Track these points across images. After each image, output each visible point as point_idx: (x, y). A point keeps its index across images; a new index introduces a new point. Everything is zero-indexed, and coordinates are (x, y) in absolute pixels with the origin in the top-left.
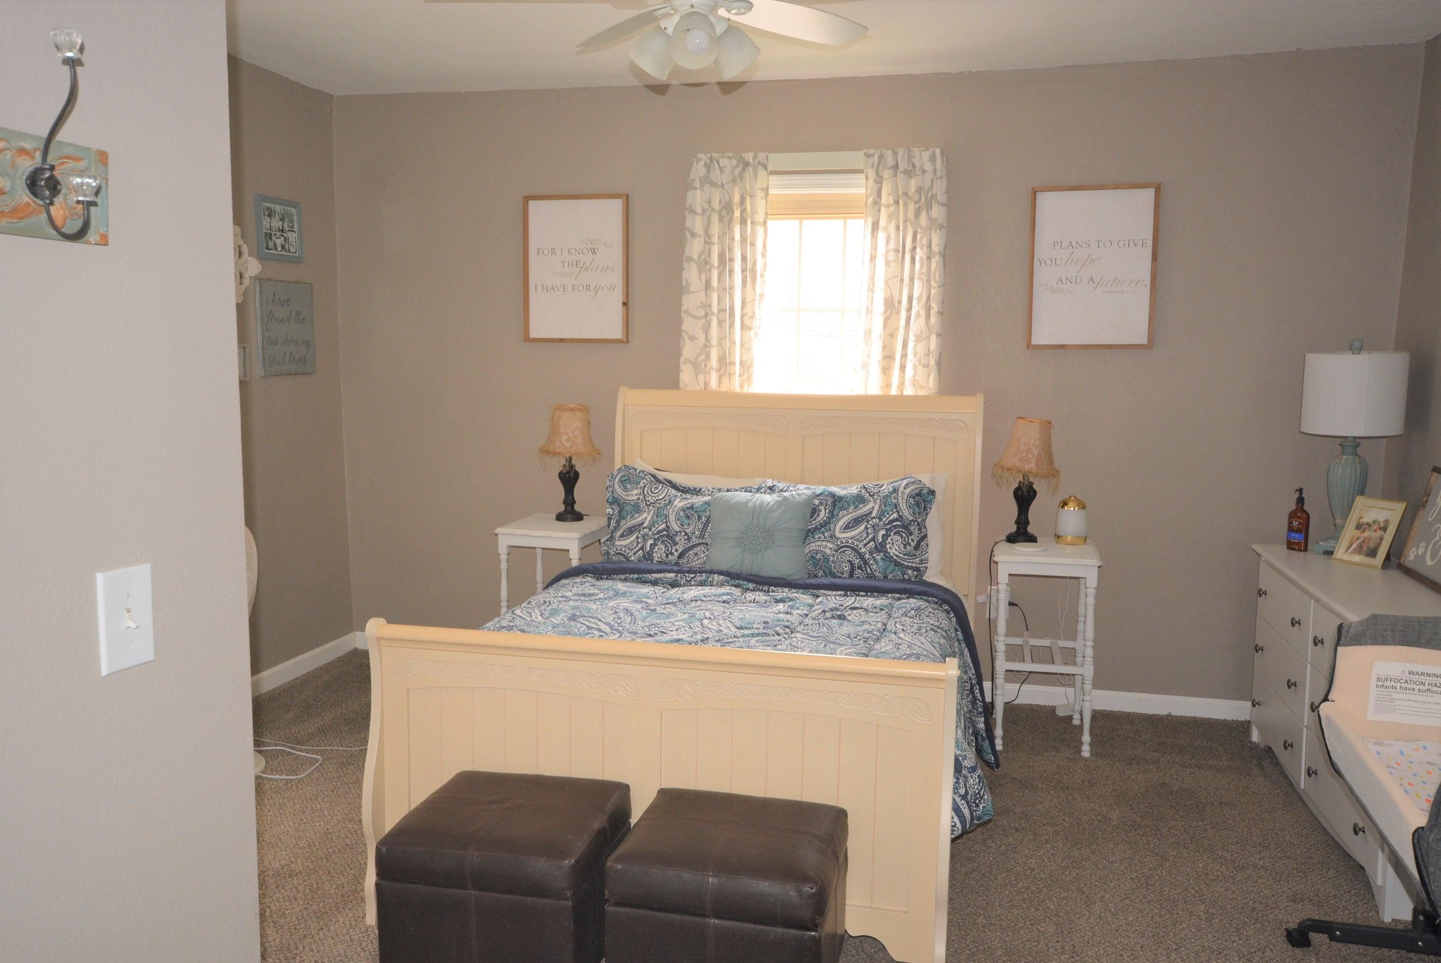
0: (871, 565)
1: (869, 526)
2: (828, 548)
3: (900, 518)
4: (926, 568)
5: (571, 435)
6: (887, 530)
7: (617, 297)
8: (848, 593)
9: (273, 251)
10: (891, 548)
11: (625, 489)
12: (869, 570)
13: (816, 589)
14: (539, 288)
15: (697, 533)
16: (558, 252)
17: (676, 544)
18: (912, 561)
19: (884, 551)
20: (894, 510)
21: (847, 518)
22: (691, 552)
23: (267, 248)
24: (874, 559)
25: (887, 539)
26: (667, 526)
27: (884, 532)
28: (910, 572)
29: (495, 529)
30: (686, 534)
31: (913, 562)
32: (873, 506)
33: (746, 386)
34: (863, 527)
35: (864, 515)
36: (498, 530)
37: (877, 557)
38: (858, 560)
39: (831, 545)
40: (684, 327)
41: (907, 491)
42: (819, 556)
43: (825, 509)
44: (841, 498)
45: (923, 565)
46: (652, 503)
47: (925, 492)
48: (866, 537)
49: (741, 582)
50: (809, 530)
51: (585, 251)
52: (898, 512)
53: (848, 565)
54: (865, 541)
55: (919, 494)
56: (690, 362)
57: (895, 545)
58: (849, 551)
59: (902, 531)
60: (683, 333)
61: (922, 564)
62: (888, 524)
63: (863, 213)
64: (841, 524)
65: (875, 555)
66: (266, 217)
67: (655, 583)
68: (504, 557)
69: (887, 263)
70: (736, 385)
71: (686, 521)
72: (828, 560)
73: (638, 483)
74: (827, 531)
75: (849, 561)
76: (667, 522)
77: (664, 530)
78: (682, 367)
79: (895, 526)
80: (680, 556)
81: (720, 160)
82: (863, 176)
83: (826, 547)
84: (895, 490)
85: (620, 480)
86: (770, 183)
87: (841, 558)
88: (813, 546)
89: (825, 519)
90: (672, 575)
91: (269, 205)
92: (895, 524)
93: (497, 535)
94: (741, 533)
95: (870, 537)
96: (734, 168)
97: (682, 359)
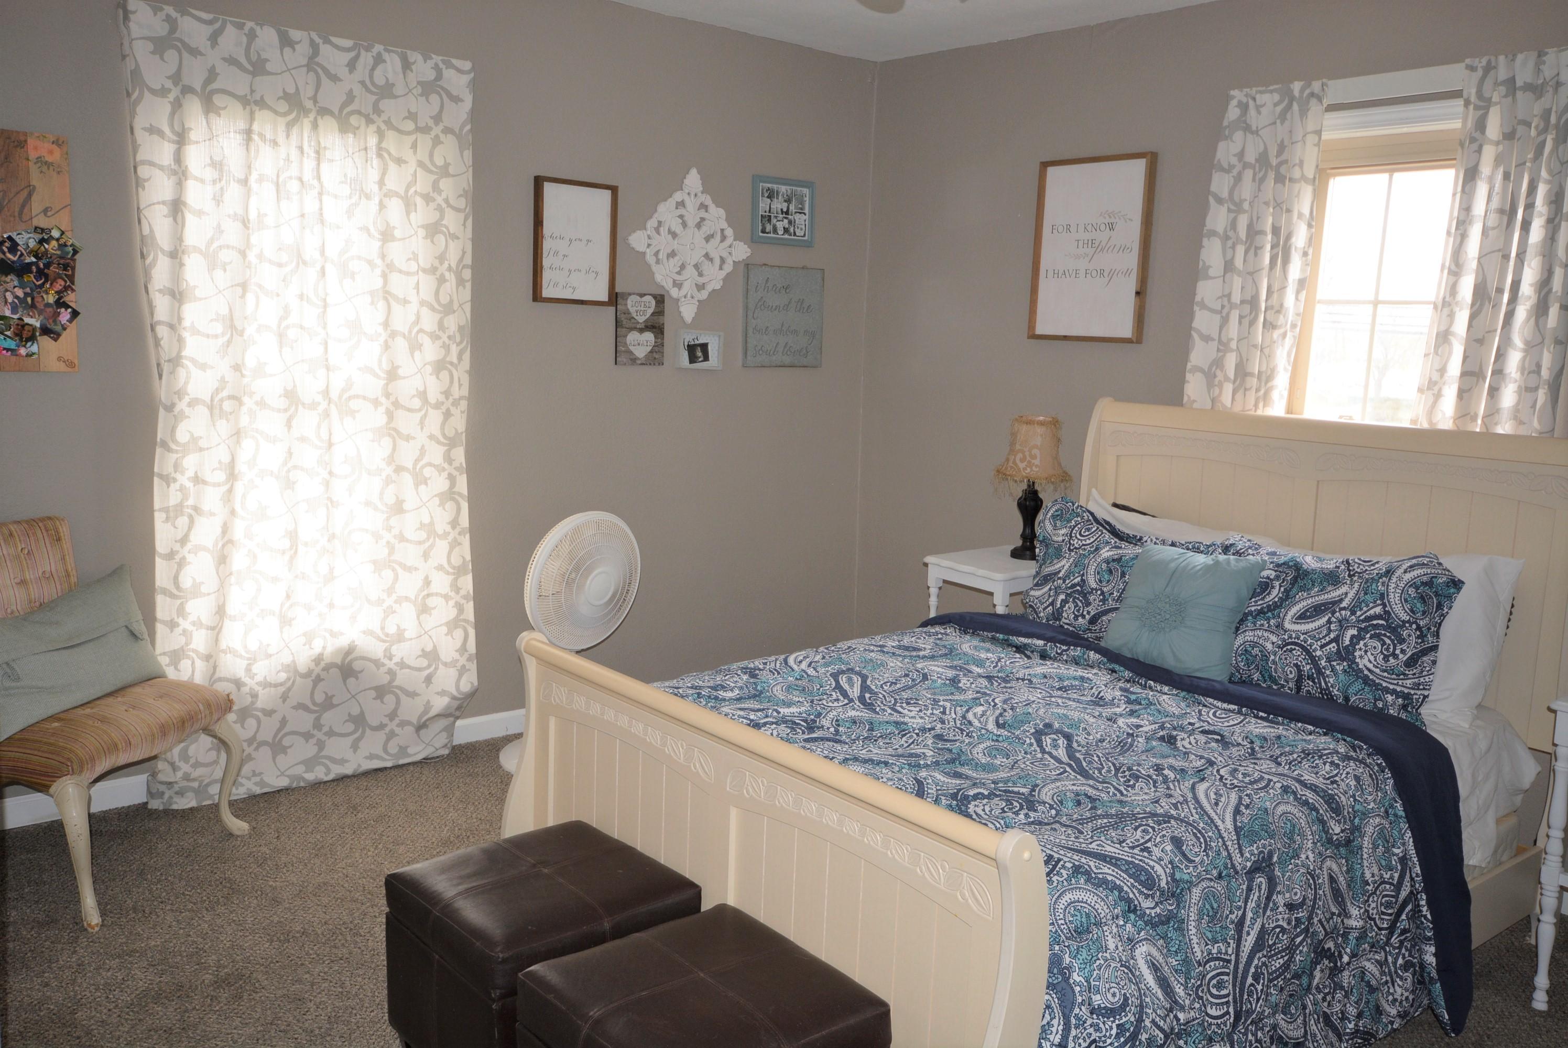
0: (1327, 676)
1: (1333, 619)
2: (1270, 641)
3: (1386, 615)
4: (1425, 697)
5: (1027, 454)
6: (1360, 629)
7: (1131, 285)
8: (1244, 709)
9: (772, 235)
10: (1361, 657)
11: (1055, 528)
12: (1323, 684)
13: (1203, 696)
14: (1050, 274)
15: (1115, 594)
16: (1073, 229)
17: (1088, 604)
18: (1396, 682)
19: (1350, 660)
20: (1379, 602)
21: (1305, 603)
22: (1104, 618)
23: (763, 231)
24: (1333, 669)
25: (1358, 643)
26: (1083, 580)
27: (1355, 632)
28: (1390, 698)
29: (925, 556)
30: (1103, 593)
31: (1397, 684)
32: (1347, 592)
33: (1261, 405)
34: (1324, 620)
35: (1330, 603)
36: (929, 559)
37: (1338, 667)
38: (1308, 667)
39: (1274, 638)
40: (1195, 324)
41: (1408, 576)
42: (1256, 651)
43: (1280, 586)
44: (1307, 573)
45: (1419, 692)
46: (1076, 548)
47: (1440, 580)
48: (1326, 636)
49: (1117, 667)
50: (1251, 613)
51: (1103, 227)
52: (1384, 605)
53: (1294, 670)
54: (1323, 641)
55: (1429, 584)
56: (1201, 370)
57: (1369, 654)
58: (1297, 652)
59: (1385, 635)
60: (1193, 332)
61: (1418, 689)
62: (1363, 621)
63: (1455, 159)
64: (1294, 610)
65: (1335, 663)
66: (765, 199)
67: (1020, 649)
68: (934, 591)
69: (1485, 232)
70: (1248, 405)
71: (1106, 576)
72: (1267, 660)
73: (1069, 521)
74: (1274, 618)
75: (1296, 665)
76: (1083, 575)
77: (1078, 584)
78: (1189, 376)
79: (1376, 627)
80: (1093, 621)
81: (1258, 96)
82: (1461, 102)
83: (1267, 639)
84: (1389, 572)
85: (1053, 515)
86: (1325, 123)
87: (1286, 659)
88: (1249, 636)
89: (1276, 599)
90: (1040, 643)
91: (769, 185)
92: (1375, 622)
93: (926, 565)
94: (1147, 602)
95: (1332, 636)
96: (1276, 105)
97: (1189, 366)
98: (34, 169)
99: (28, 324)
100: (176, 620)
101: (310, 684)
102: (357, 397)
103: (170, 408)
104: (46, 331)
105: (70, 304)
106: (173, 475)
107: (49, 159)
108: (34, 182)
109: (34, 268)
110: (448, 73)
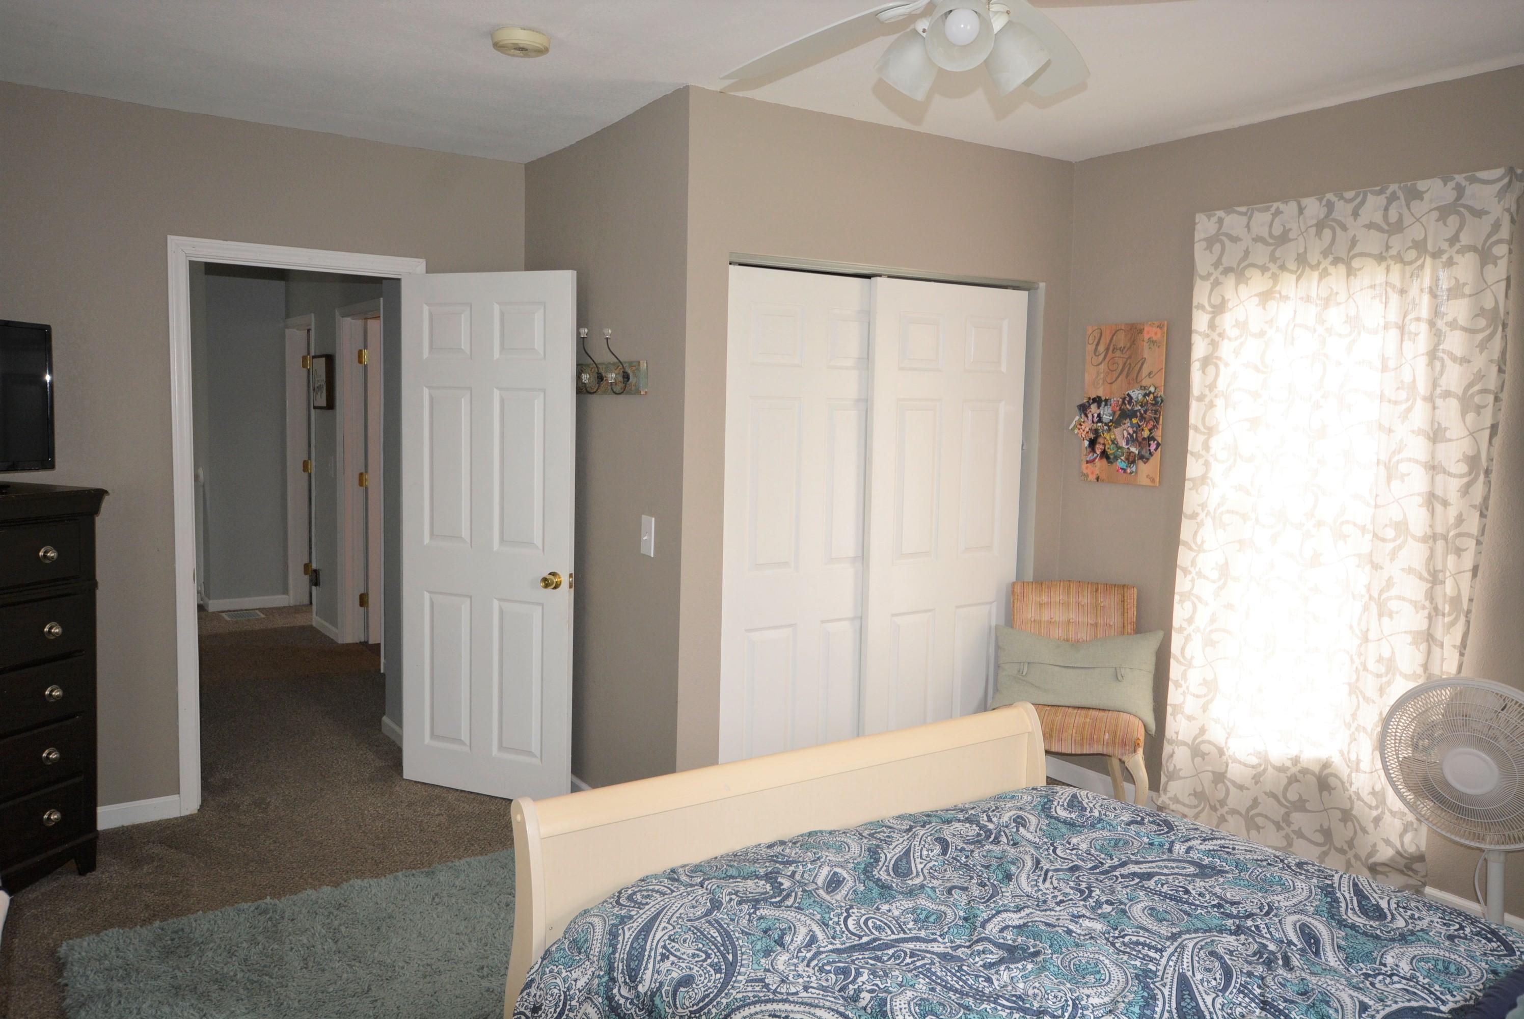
98: (1146, 345)
99: (1132, 452)
100: (1180, 681)
101: (1285, 781)
102: (1347, 522)
103: (1194, 516)
104: (1141, 457)
105: (1156, 438)
106: (1190, 568)
107: (1155, 338)
108: (1145, 356)
109: (1138, 414)
110: (1471, 190)
